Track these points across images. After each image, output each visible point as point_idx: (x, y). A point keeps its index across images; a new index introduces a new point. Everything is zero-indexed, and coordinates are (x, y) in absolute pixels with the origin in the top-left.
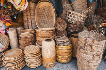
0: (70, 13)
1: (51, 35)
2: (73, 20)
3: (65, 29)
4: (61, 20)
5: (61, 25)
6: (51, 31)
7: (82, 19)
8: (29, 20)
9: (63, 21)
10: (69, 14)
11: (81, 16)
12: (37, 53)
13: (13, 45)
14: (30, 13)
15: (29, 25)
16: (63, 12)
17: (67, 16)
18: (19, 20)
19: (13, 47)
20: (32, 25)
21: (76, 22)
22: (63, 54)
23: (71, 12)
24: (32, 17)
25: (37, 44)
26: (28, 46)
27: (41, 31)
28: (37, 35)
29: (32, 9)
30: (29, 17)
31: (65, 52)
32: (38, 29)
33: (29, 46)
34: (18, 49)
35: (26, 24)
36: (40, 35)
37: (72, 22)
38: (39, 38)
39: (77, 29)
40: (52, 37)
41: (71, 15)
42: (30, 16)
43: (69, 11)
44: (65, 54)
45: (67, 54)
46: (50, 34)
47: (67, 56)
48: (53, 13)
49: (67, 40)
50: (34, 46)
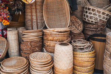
0: (89, 9)
1: (66, 38)
2: (93, 19)
3: (81, 31)
4: (75, 19)
5: (75, 26)
6: (66, 33)
7: (105, 16)
8: (34, 18)
9: (79, 20)
10: (88, 11)
11: (103, 13)
12: (49, 62)
13: (12, 51)
14: (36, 9)
15: (33, 24)
16: (77, 9)
17: (85, 13)
18: (20, 19)
19: (13, 54)
20: (37, 25)
21: (97, 21)
22: (84, 64)
23: (90, 7)
24: (39, 14)
25: (45, 51)
26: (33, 53)
27: (52, 32)
28: (45, 38)
29: (38, 3)
30: (34, 14)
31: (86, 60)
32: (47, 29)
33: (35, 53)
34: (19, 57)
35: (29, 23)
36: (50, 38)
37: (92, 22)
38: (49, 41)
39: (98, 31)
40: (67, 41)
41: (90, 11)
42: (36, 12)
43: (87, 7)
44: (86, 64)
45: (89, 64)
46: (64, 37)
47: (89, 68)
48: (66, 9)
49: (88, 44)
50: (42, 53)
